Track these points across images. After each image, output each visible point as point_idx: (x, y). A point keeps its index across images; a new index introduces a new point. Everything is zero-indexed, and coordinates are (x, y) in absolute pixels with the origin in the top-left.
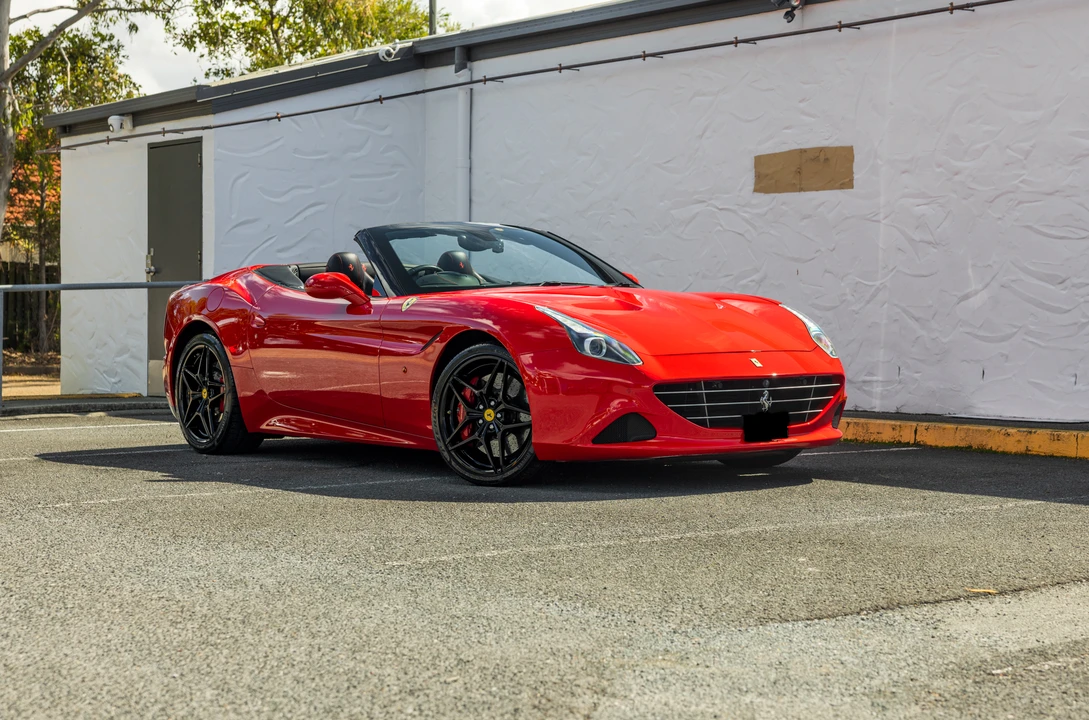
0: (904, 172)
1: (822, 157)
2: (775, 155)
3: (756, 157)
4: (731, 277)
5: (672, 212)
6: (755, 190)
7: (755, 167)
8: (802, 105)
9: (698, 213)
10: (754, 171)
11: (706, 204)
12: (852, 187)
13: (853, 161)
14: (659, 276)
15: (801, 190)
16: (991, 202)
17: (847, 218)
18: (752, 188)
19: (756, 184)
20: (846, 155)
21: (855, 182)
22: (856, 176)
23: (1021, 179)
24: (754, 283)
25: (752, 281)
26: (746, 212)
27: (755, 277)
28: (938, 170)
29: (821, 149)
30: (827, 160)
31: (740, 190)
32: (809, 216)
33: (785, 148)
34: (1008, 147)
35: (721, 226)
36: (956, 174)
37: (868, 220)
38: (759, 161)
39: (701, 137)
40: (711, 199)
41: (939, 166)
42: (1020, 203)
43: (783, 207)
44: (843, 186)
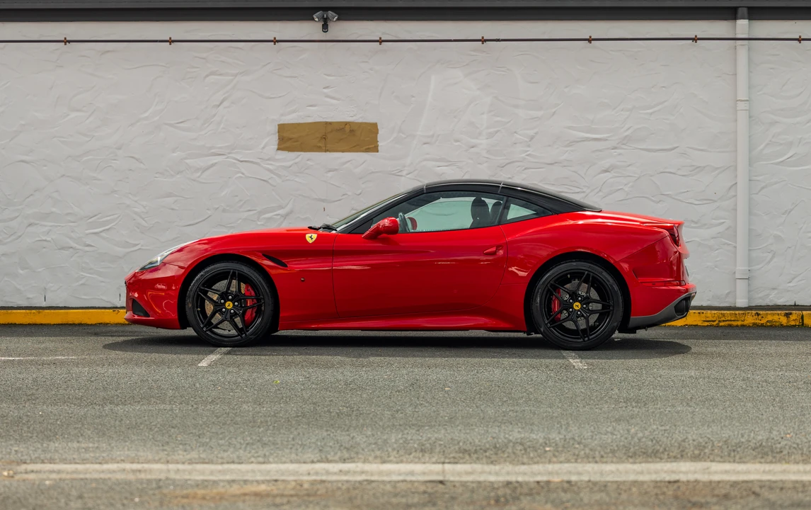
0: (425, 144)
1: (347, 128)
2: (299, 124)
3: (279, 125)
4: (255, 212)
5: (187, 161)
6: (278, 149)
7: (279, 132)
8: (325, 90)
9: (216, 163)
10: (277, 135)
11: (226, 157)
12: (378, 152)
13: (377, 133)
14: (173, 209)
15: (326, 151)
16: (503, 167)
17: (373, 172)
18: (276, 147)
19: (279, 144)
20: (372, 129)
21: (379, 148)
22: (380, 144)
23: (528, 153)
24: (279, 217)
25: (278, 215)
26: (269, 164)
27: (280, 212)
28: (457, 144)
29: (346, 123)
30: (352, 131)
31: (263, 148)
32: (336, 170)
33: (310, 120)
34: (515, 132)
35: (243, 174)
36: (473, 147)
37: (393, 174)
38: (282, 128)
39: (219, 106)
40: (229, 153)
41: (457, 141)
42: (526, 169)
43: (308, 162)
44: (367, 150)
